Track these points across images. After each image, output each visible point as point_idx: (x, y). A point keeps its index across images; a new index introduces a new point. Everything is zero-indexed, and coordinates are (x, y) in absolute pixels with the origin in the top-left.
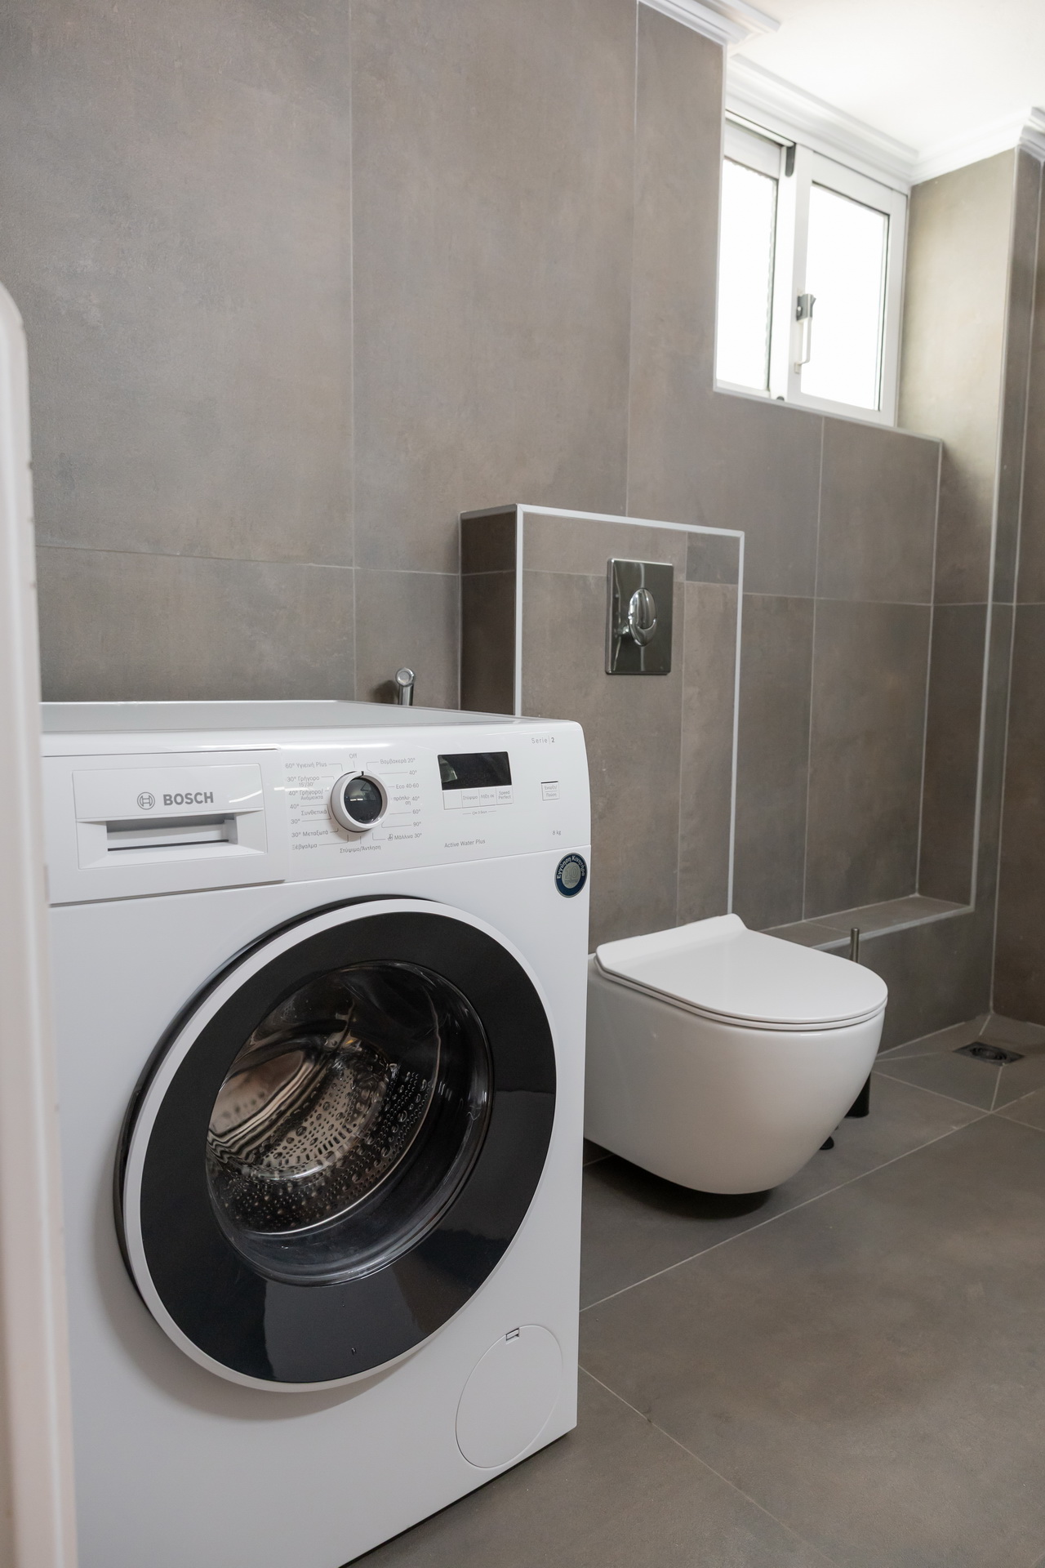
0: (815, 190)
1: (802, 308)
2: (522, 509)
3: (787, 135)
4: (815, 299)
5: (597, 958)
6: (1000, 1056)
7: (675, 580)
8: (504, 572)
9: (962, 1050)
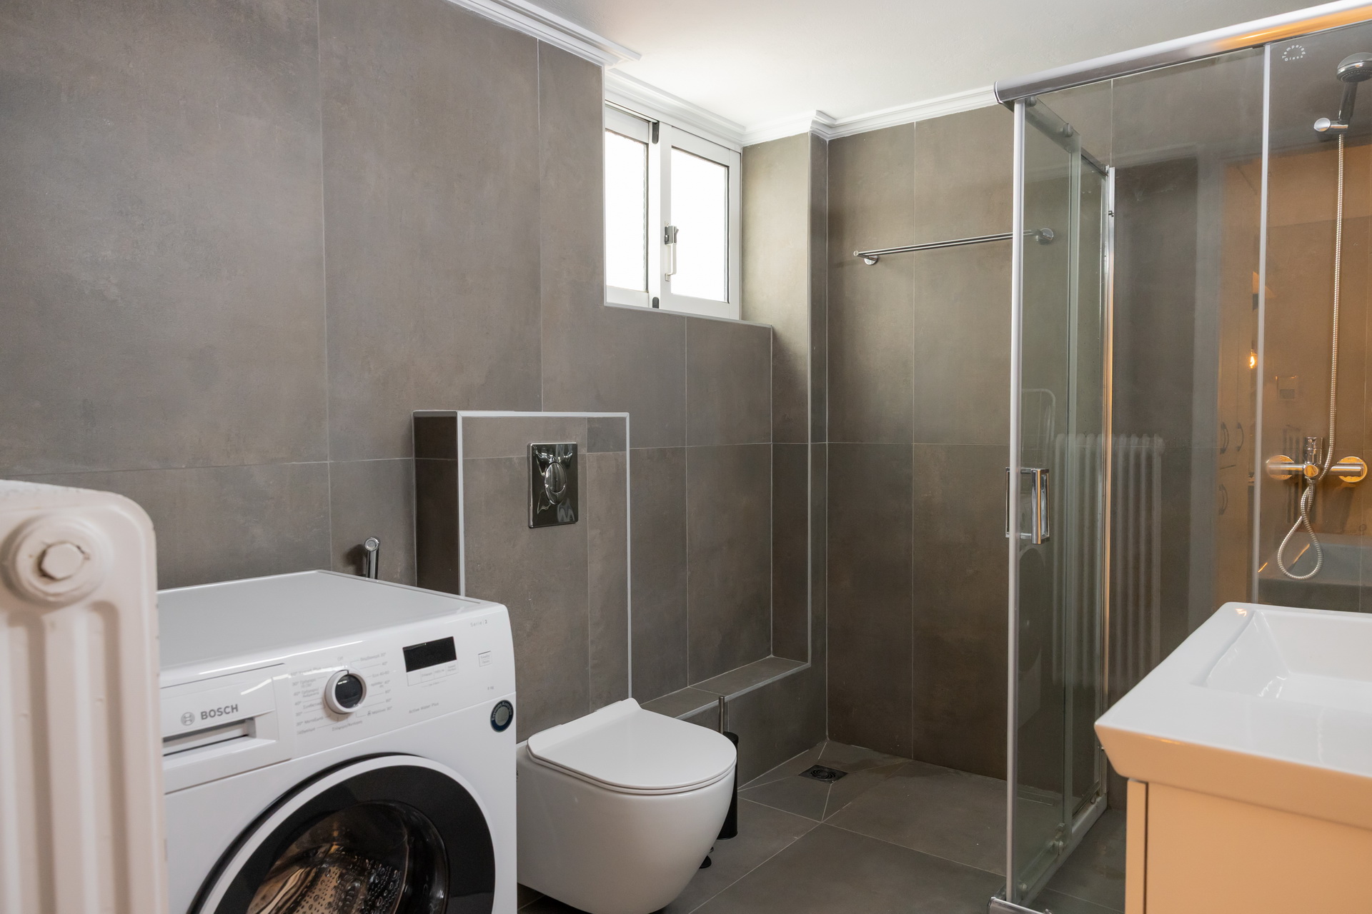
0: (674, 151)
1: (669, 236)
2: (461, 415)
3: (655, 116)
4: (677, 230)
5: (528, 747)
6: (833, 775)
7: (578, 454)
8: (449, 460)
9: (804, 774)
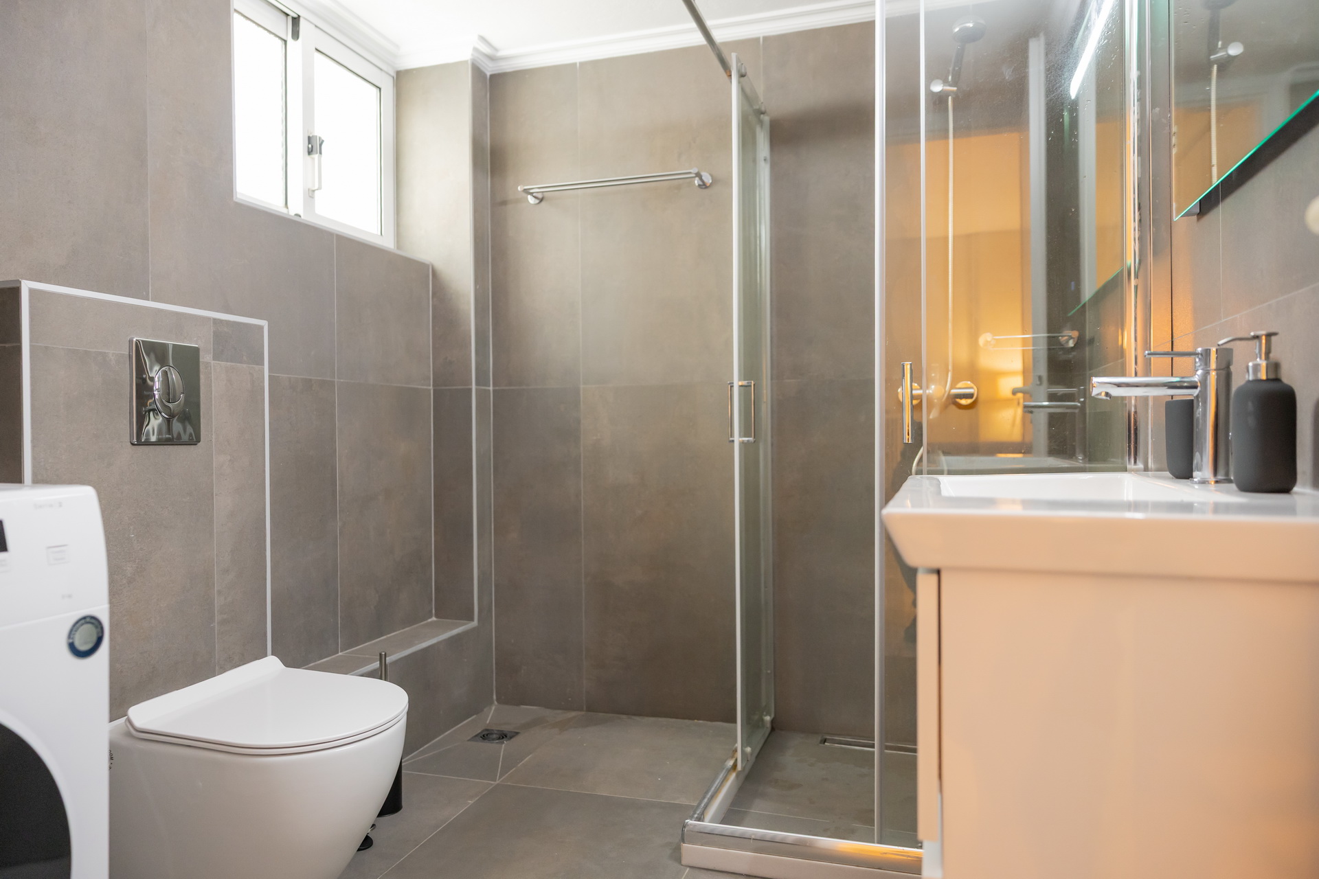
0: (317, 55)
1: (313, 146)
2: (26, 286)
3: (295, 9)
5: (128, 719)
6: (503, 736)
7: (201, 360)
